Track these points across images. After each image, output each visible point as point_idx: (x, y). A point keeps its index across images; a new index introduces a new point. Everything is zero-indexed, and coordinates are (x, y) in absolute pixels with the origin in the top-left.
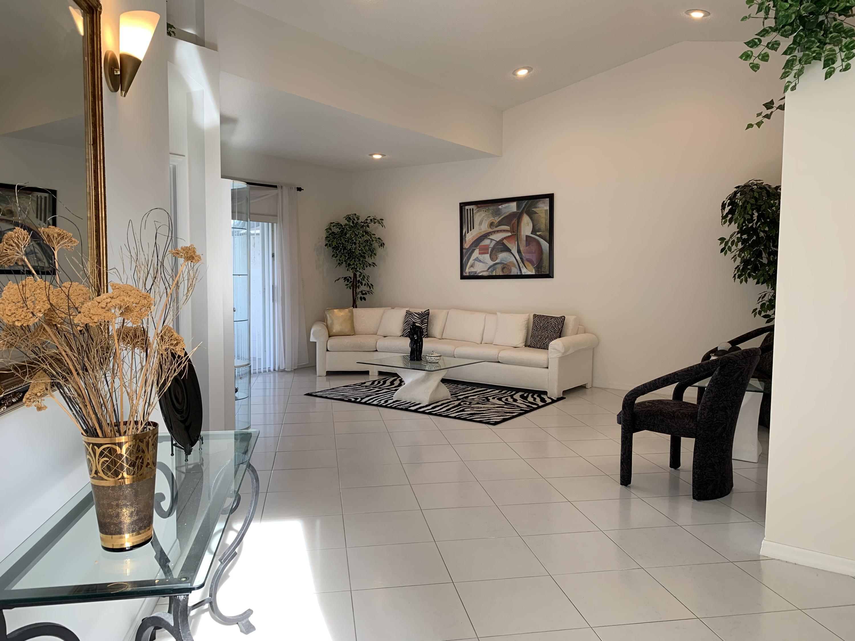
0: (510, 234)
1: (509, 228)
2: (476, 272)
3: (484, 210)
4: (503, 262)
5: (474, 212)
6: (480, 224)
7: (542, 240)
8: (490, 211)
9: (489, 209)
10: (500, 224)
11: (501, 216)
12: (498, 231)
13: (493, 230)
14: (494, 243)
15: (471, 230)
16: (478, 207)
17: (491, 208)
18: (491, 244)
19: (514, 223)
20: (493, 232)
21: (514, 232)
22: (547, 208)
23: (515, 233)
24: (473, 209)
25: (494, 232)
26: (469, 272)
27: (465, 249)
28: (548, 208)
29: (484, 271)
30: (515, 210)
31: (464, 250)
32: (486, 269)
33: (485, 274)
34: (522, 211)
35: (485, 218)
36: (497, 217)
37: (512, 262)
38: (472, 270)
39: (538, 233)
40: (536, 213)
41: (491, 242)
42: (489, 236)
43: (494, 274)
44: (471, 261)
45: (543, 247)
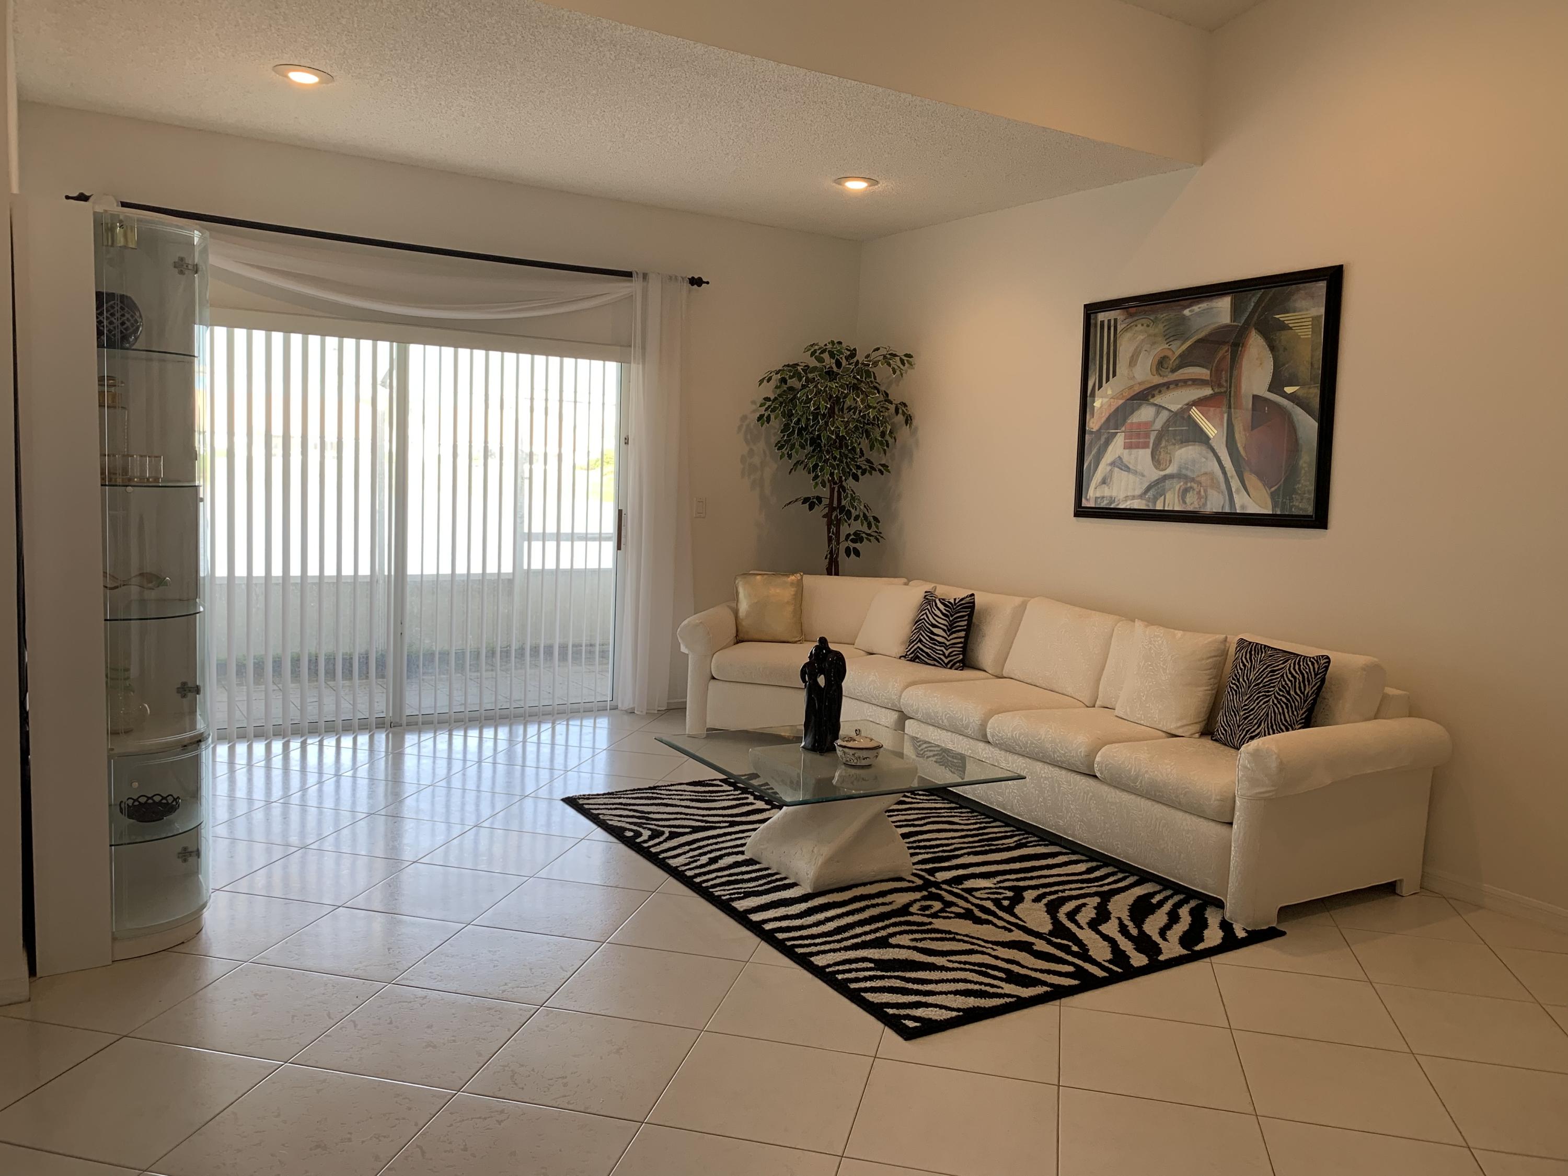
0: (1208, 391)
1: (1209, 372)
2: (1112, 500)
3: (1144, 321)
4: (1184, 472)
5: (1119, 328)
6: (1133, 362)
7: (1299, 410)
8: (1161, 326)
9: (1156, 318)
10: (1185, 360)
11: (1187, 339)
12: (1177, 384)
13: (1165, 380)
14: (1164, 415)
15: (1108, 380)
16: (1131, 315)
17: (1163, 316)
18: (1157, 420)
19: (1224, 357)
20: (1164, 385)
21: (1220, 386)
22: (1320, 311)
23: (1223, 390)
24: (1116, 320)
25: (1167, 386)
26: (1096, 498)
27: (1092, 433)
28: (1322, 311)
29: (1134, 498)
30: (1225, 318)
31: (1087, 437)
32: (1138, 492)
33: (1137, 504)
34: (1247, 322)
35: (1147, 347)
36: (1178, 343)
37: (1211, 475)
38: (1106, 492)
39: (1289, 390)
40: (1284, 327)
41: (1158, 413)
42: (1153, 396)
43: (1159, 507)
44: (1103, 468)
45: (1301, 434)
